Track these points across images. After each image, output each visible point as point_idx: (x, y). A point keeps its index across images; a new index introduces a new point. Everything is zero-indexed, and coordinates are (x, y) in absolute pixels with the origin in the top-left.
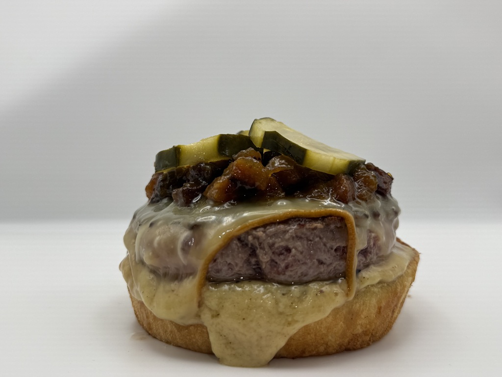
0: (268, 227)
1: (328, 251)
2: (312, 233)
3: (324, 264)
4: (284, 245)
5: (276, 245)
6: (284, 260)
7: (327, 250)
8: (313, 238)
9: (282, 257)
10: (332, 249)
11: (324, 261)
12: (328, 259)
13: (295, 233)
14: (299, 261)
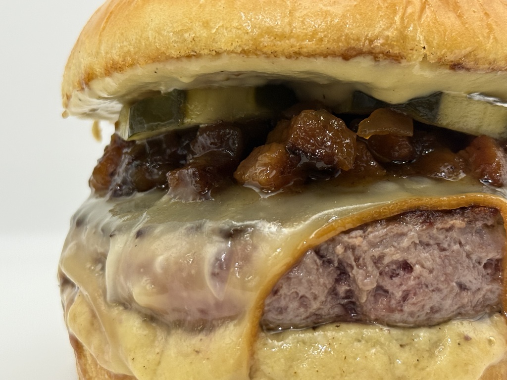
0: (369, 229)
1: (474, 267)
2: (446, 237)
3: (468, 290)
4: (401, 260)
5: (387, 260)
6: (401, 285)
7: (472, 266)
8: (449, 245)
9: (396, 280)
10: (479, 263)
11: (468, 285)
12: (474, 281)
13: (419, 238)
14: (427, 286)
